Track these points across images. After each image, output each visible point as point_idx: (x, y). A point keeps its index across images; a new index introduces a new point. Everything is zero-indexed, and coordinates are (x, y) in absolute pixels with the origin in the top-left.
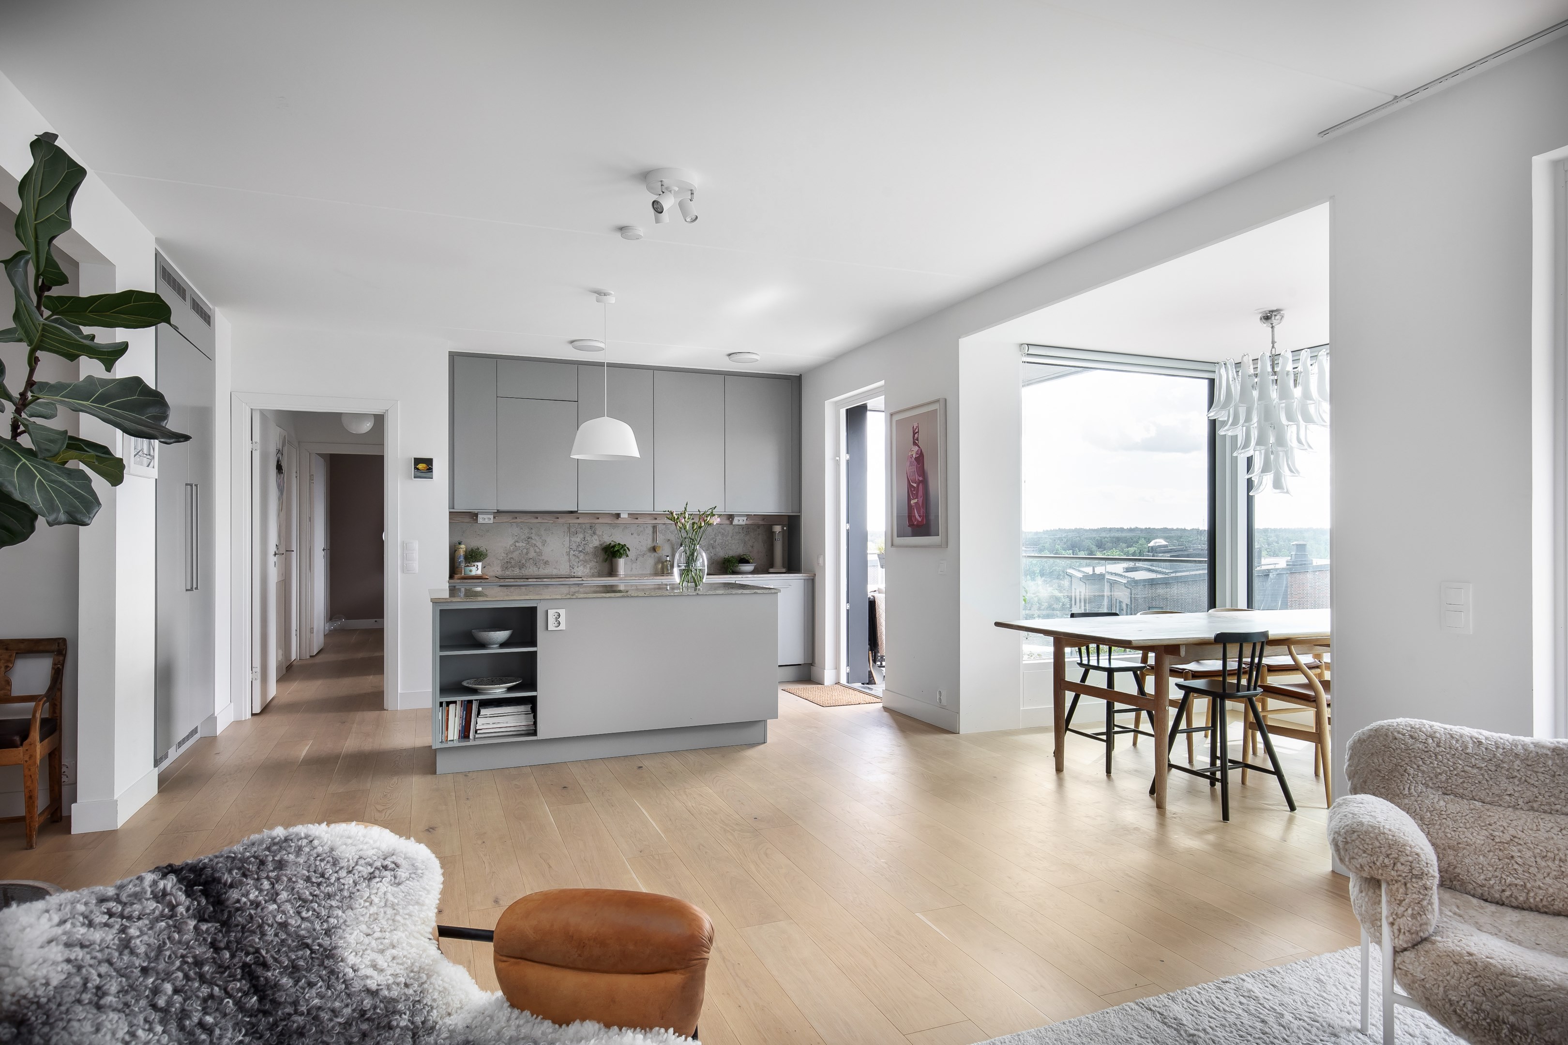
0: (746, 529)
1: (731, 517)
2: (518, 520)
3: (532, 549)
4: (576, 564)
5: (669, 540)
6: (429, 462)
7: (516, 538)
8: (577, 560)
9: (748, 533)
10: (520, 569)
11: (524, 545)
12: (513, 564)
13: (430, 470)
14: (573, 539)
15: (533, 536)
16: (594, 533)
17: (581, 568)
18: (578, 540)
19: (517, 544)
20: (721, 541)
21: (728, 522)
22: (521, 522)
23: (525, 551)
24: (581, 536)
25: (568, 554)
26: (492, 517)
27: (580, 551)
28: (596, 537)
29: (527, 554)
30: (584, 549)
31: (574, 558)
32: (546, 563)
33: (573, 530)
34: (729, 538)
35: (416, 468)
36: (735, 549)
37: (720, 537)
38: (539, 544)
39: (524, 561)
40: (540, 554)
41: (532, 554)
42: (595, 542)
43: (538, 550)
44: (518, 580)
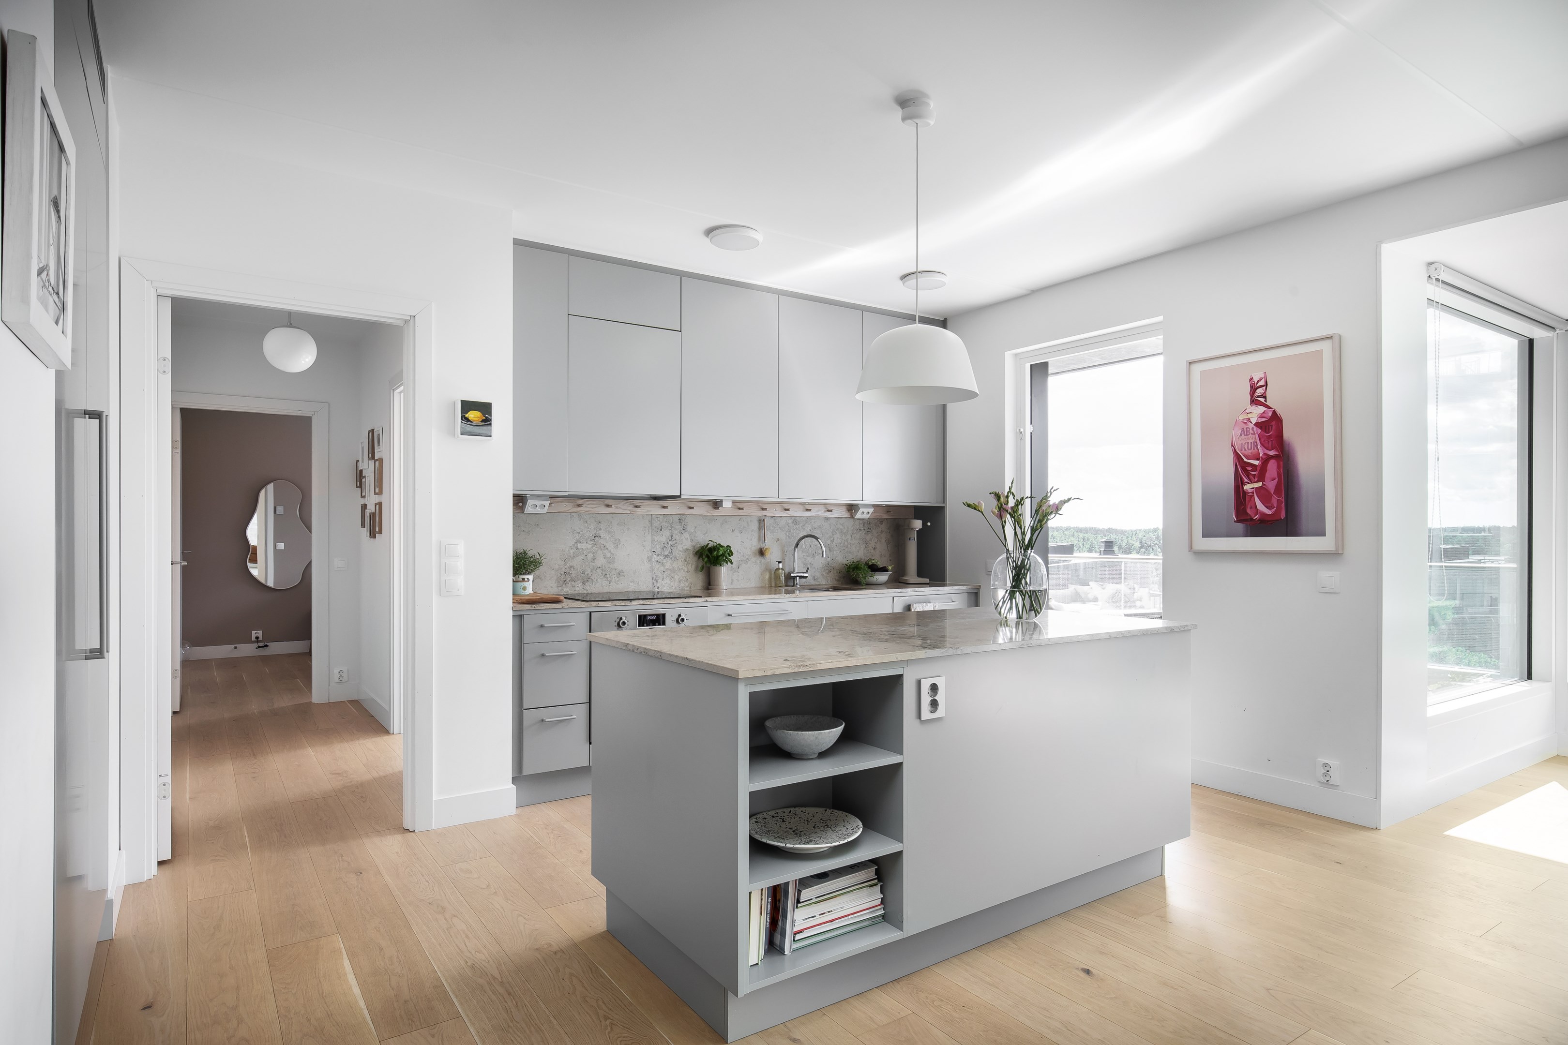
0: (868, 525)
1: (852, 508)
2: (581, 510)
3: (600, 552)
4: (660, 575)
5: (778, 540)
6: (485, 408)
7: (578, 536)
8: (662, 568)
9: (869, 530)
10: (583, 583)
11: (589, 546)
12: (573, 575)
13: (487, 421)
14: (656, 538)
15: (602, 533)
16: (684, 529)
17: (667, 581)
18: (664, 539)
19: (580, 546)
20: (839, 541)
21: (847, 515)
22: (586, 512)
23: (590, 556)
24: (667, 533)
25: (650, 560)
26: (547, 503)
27: (666, 556)
28: (686, 535)
29: (593, 560)
30: (672, 553)
31: (657, 566)
32: (620, 573)
33: (656, 524)
34: (849, 537)
35: (464, 419)
36: (857, 552)
37: (838, 535)
38: (610, 546)
39: (588, 572)
40: (611, 560)
41: (600, 561)
42: (686, 543)
43: (608, 555)
44: (617, 603)
